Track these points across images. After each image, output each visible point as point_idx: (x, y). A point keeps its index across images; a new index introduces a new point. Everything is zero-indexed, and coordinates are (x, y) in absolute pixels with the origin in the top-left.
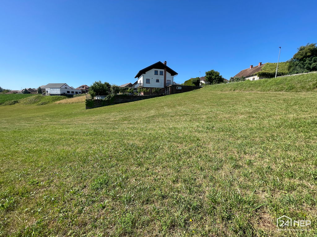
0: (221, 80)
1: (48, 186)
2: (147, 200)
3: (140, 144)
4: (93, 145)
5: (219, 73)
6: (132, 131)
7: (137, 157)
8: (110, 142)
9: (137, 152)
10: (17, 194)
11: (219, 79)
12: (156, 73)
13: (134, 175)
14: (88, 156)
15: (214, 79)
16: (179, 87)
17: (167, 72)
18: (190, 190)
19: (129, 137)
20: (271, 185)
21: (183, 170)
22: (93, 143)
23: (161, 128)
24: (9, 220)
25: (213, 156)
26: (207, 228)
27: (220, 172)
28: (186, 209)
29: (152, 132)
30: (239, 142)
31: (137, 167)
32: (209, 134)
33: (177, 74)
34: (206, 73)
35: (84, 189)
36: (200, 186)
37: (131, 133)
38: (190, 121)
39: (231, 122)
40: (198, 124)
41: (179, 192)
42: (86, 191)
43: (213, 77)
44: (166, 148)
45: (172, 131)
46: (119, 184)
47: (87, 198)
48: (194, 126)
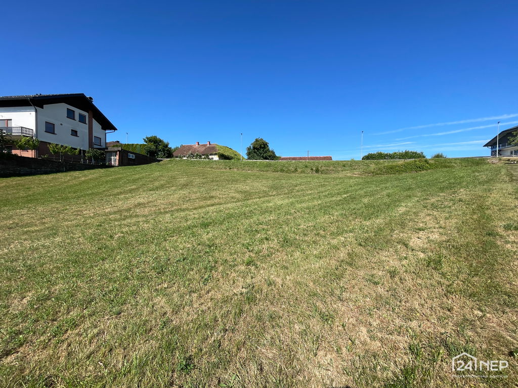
12: (71, 115)
16: (131, 155)
17: (94, 121)
33: (115, 129)
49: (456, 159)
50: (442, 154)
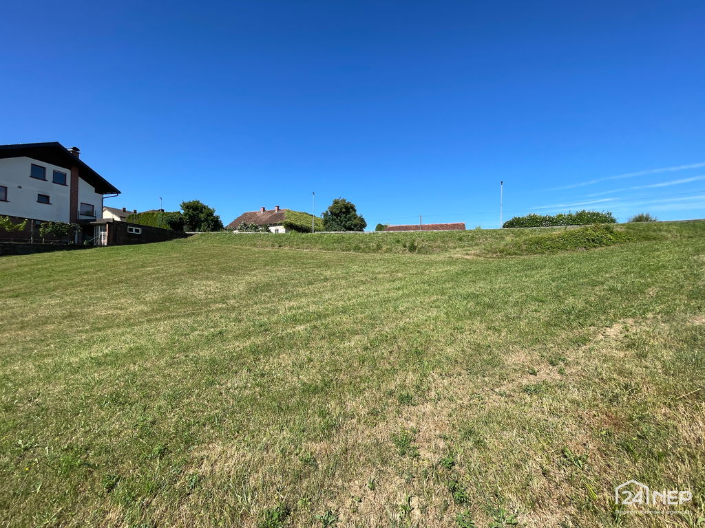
12: (38, 173)
16: (134, 228)
17: (80, 179)
33: (118, 192)
49: (669, 224)
50: (647, 215)
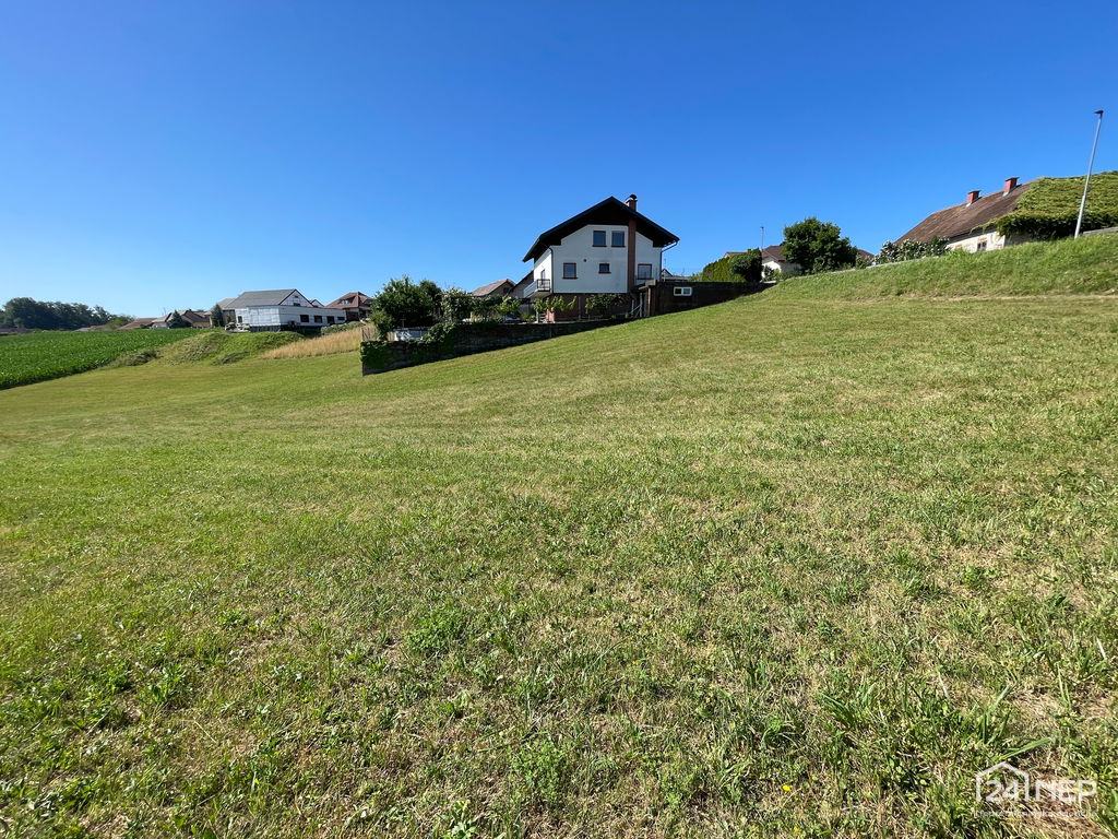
0: (844, 256)
1: (276, 634)
2: (602, 700)
3: (557, 499)
4: (396, 501)
5: (837, 231)
6: (524, 453)
7: (549, 544)
8: (454, 489)
9: (546, 525)
10: (190, 656)
11: (835, 251)
12: (599, 240)
13: (546, 607)
14: (389, 537)
15: (816, 255)
16: (682, 289)
17: (637, 233)
18: (751, 670)
19: (515, 474)
20: (1069, 668)
21: (717, 598)
22: (398, 494)
23: (623, 443)
24: (177, 736)
25: (828, 550)
26: (826, 813)
27: (861, 609)
28: (741, 738)
29: (594, 456)
30: (928, 496)
31: (554, 581)
32: (807, 465)
33: (677, 239)
34: (786, 229)
35: (386, 648)
36: (788, 657)
37: (519, 459)
38: (732, 414)
39: (892, 420)
40: (761, 426)
41: (708, 674)
42: (394, 657)
43: (815, 245)
44: (649, 514)
45: (667, 452)
46: (498, 635)
47: (401, 682)
48: (748, 434)
